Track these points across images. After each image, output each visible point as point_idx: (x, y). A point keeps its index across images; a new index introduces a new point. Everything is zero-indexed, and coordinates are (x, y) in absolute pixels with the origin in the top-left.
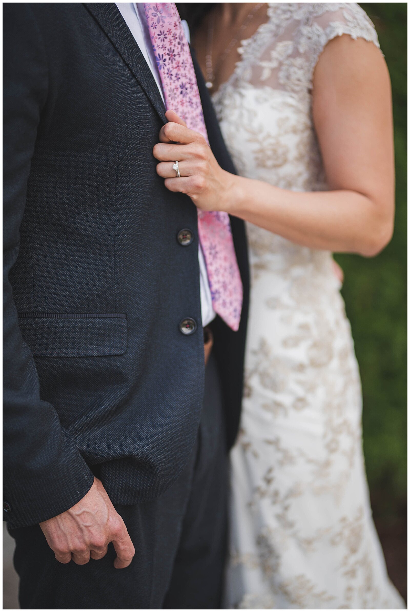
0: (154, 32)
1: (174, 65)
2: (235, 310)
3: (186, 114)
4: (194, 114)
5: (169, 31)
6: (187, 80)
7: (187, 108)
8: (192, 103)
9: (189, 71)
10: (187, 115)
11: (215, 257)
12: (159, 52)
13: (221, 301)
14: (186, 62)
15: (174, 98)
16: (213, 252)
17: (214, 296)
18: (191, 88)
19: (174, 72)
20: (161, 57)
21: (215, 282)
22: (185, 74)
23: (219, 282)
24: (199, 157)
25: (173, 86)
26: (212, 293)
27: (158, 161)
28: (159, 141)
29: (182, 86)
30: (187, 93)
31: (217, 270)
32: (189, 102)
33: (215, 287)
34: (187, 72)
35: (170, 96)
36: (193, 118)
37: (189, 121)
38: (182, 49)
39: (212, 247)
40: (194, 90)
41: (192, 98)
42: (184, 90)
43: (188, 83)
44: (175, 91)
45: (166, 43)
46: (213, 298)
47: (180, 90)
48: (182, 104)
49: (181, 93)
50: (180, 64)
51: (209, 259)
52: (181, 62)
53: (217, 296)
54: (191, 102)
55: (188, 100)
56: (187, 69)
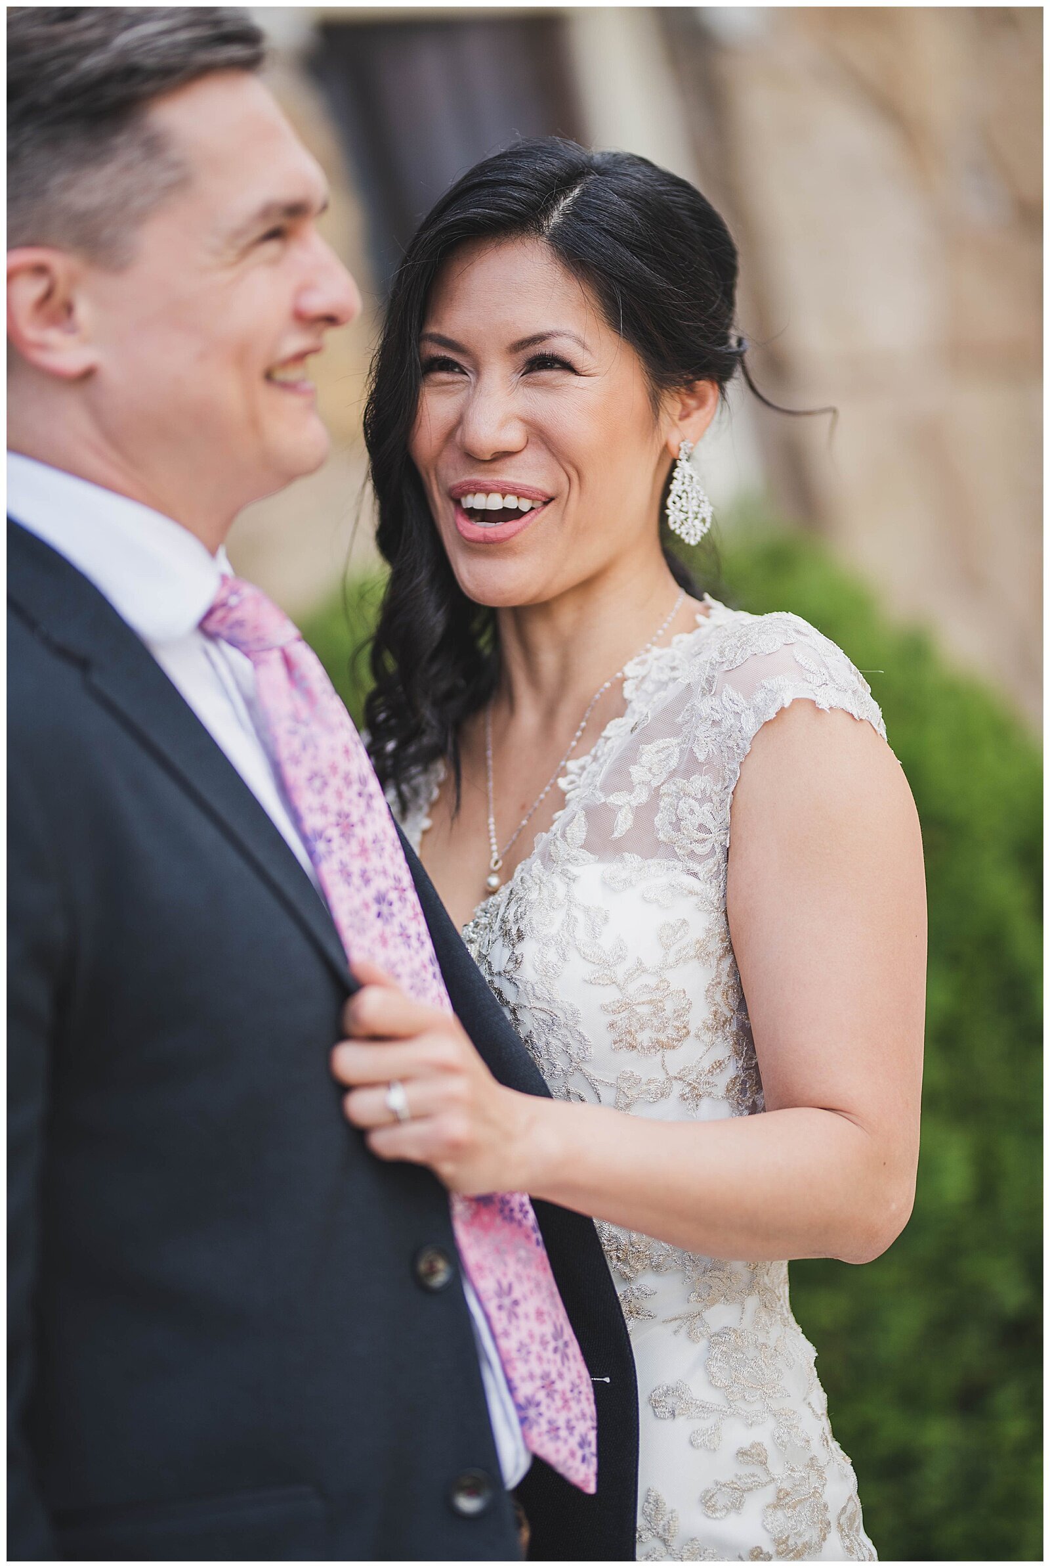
0: (296, 774)
1: (355, 847)
2: (583, 1444)
3: (394, 966)
4: (417, 964)
5: (334, 769)
6: (391, 882)
7: (397, 952)
8: (409, 937)
9: (392, 859)
10: (400, 969)
11: (513, 1315)
12: (313, 821)
13: (544, 1426)
14: (381, 837)
15: (361, 931)
16: (507, 1302)
17: (524, 1414)
18: (402, 899)
19: (355, 867)
20: (320, 835)
21: (523, 1379)
22: (384, 867)
23: (531, 1377)
24: (447, 1069)
25: (357, 902)
26: (519, 1407)
27: (344, 1089)
28: (342, 1035)
29: (380, 899)
30: (392, 915)
31: (522, 1346)
32: (401, 935)
33: (525, 1389)
34: (387, 862)
35: (351, 926)
36: (415, 974)
37: (406, 982)
38: (369, 807)
39: (504, 1291)
40: (409, 905)
41: (406, 923)
42: (385, 909)
43: (391, 888)
44: (364, 913)
45: (329, 798)
46: (523, 1420)
47: (374, 908)
48: (384, 941)
49: (379, 915)
50: (369, 845)
51: (501, 1322)
52: (370, 838)
53: (532, 1413)
54: (405, 936)
55: (397, 930)
56: (386, 854)
